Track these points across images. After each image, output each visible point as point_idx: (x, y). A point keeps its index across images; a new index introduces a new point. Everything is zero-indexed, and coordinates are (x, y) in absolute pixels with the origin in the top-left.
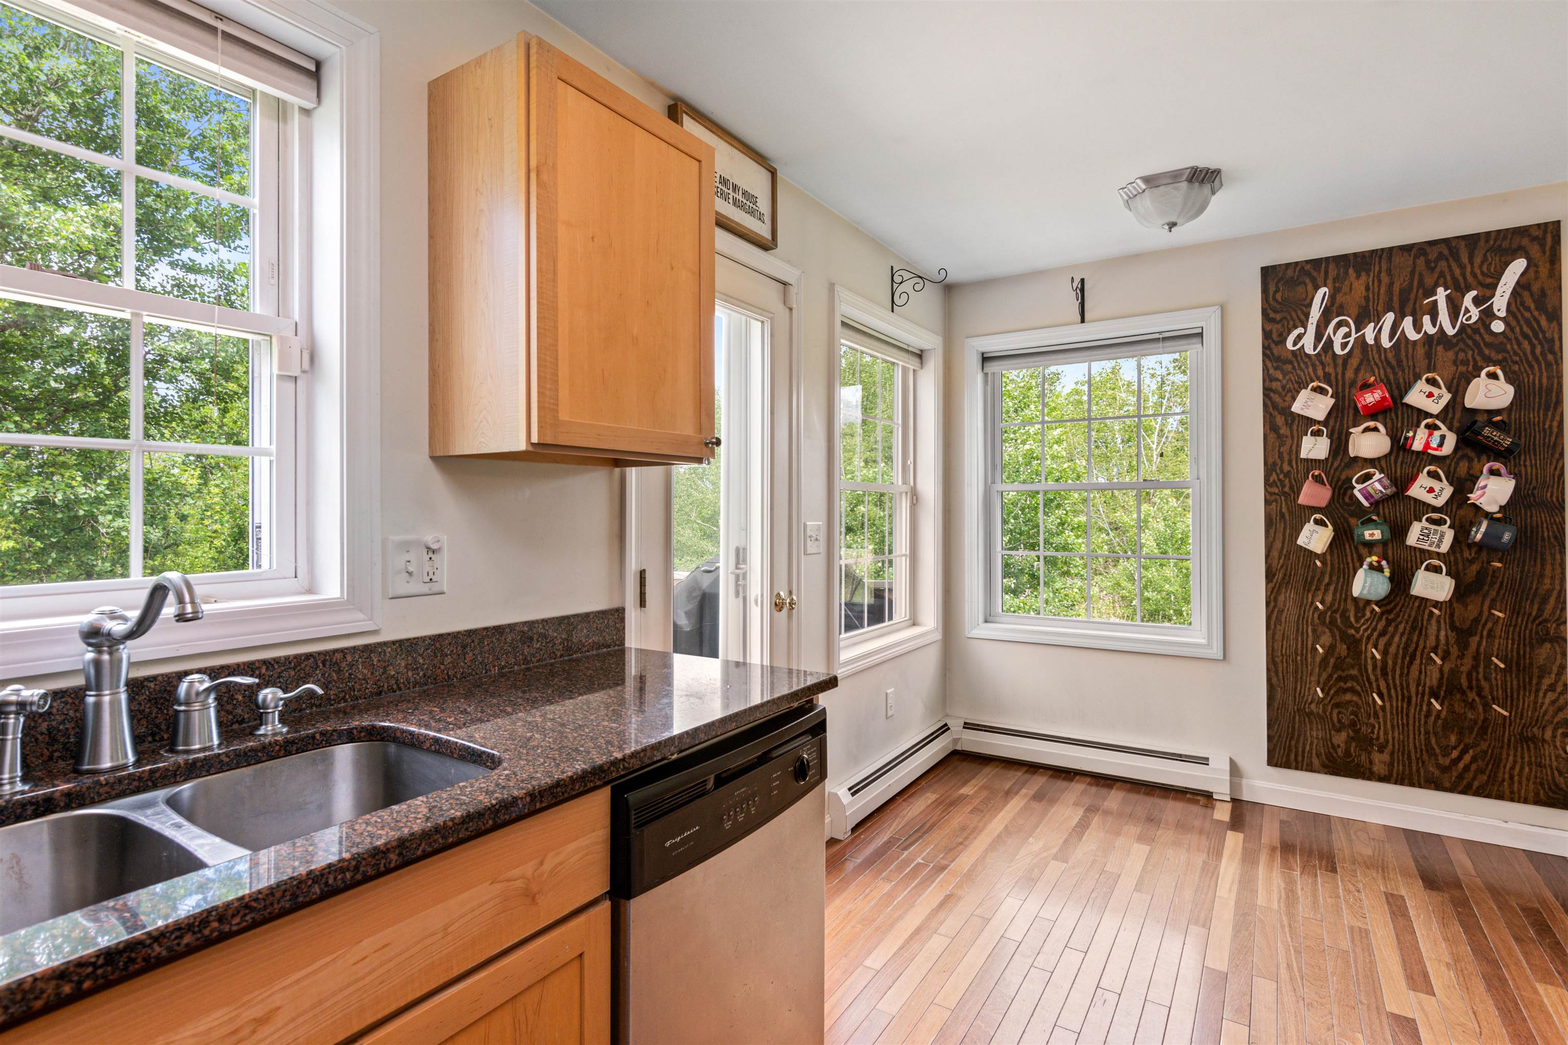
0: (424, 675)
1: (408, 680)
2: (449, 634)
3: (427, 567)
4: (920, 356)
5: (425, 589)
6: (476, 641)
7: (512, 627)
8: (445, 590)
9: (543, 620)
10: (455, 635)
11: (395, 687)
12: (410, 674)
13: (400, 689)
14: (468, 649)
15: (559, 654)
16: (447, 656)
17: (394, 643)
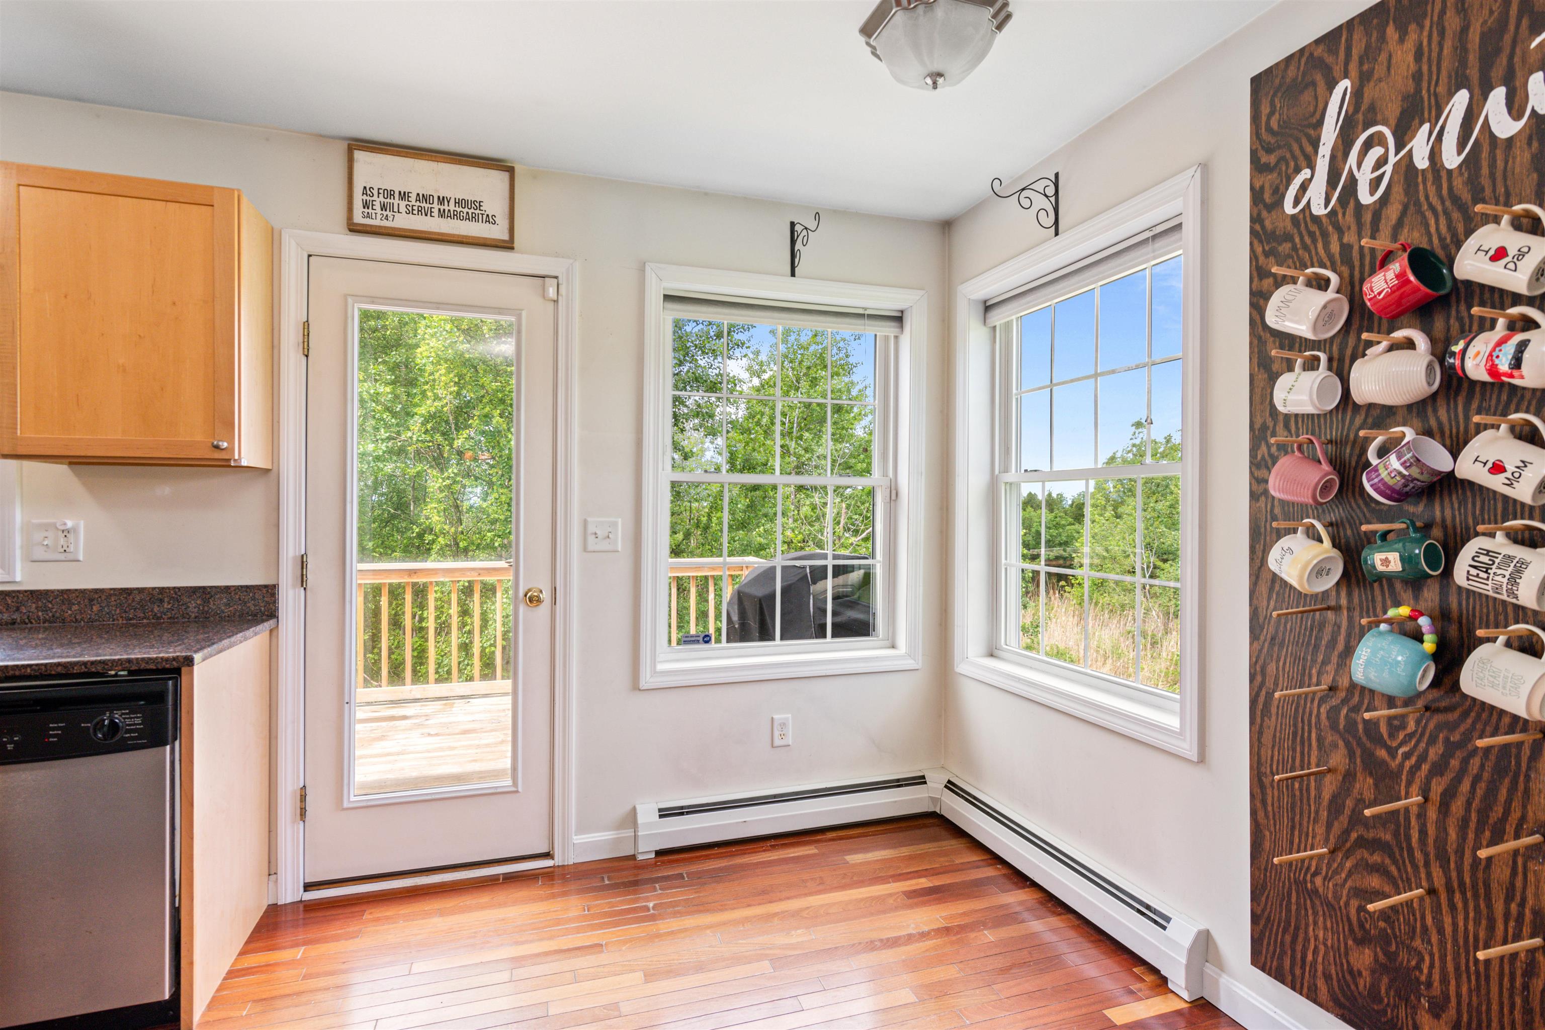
0: (53, 616)
1: (38, 617)
2: (76, 590)
3: (62, 541)
4: (898, 319)
5: (62, 557)
6: (103, 597)
7: (141, 590)
8: (81, 558)
9: (174, 588)
10: (83, 592)
11: (27, 621)
12: (40, 614)
13: (31, 623)
14: (95, 602)
15: (193, 615)
16: (74, 604)
17: (26, 591)
